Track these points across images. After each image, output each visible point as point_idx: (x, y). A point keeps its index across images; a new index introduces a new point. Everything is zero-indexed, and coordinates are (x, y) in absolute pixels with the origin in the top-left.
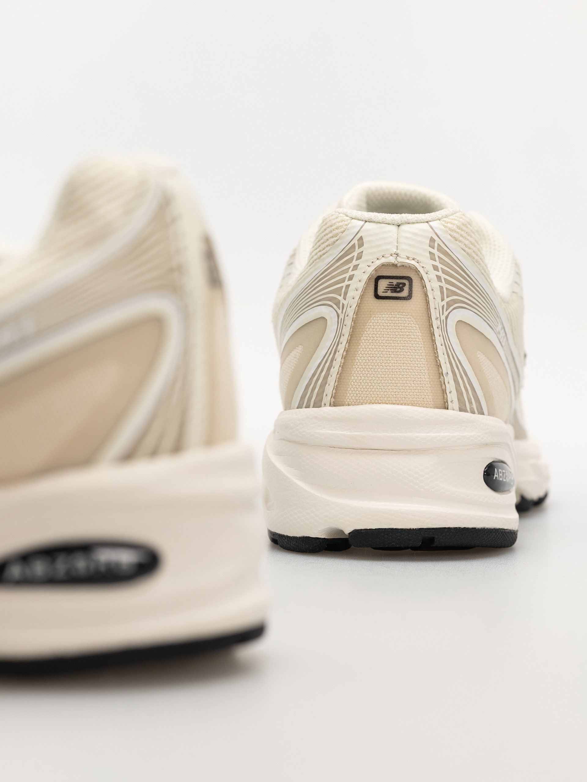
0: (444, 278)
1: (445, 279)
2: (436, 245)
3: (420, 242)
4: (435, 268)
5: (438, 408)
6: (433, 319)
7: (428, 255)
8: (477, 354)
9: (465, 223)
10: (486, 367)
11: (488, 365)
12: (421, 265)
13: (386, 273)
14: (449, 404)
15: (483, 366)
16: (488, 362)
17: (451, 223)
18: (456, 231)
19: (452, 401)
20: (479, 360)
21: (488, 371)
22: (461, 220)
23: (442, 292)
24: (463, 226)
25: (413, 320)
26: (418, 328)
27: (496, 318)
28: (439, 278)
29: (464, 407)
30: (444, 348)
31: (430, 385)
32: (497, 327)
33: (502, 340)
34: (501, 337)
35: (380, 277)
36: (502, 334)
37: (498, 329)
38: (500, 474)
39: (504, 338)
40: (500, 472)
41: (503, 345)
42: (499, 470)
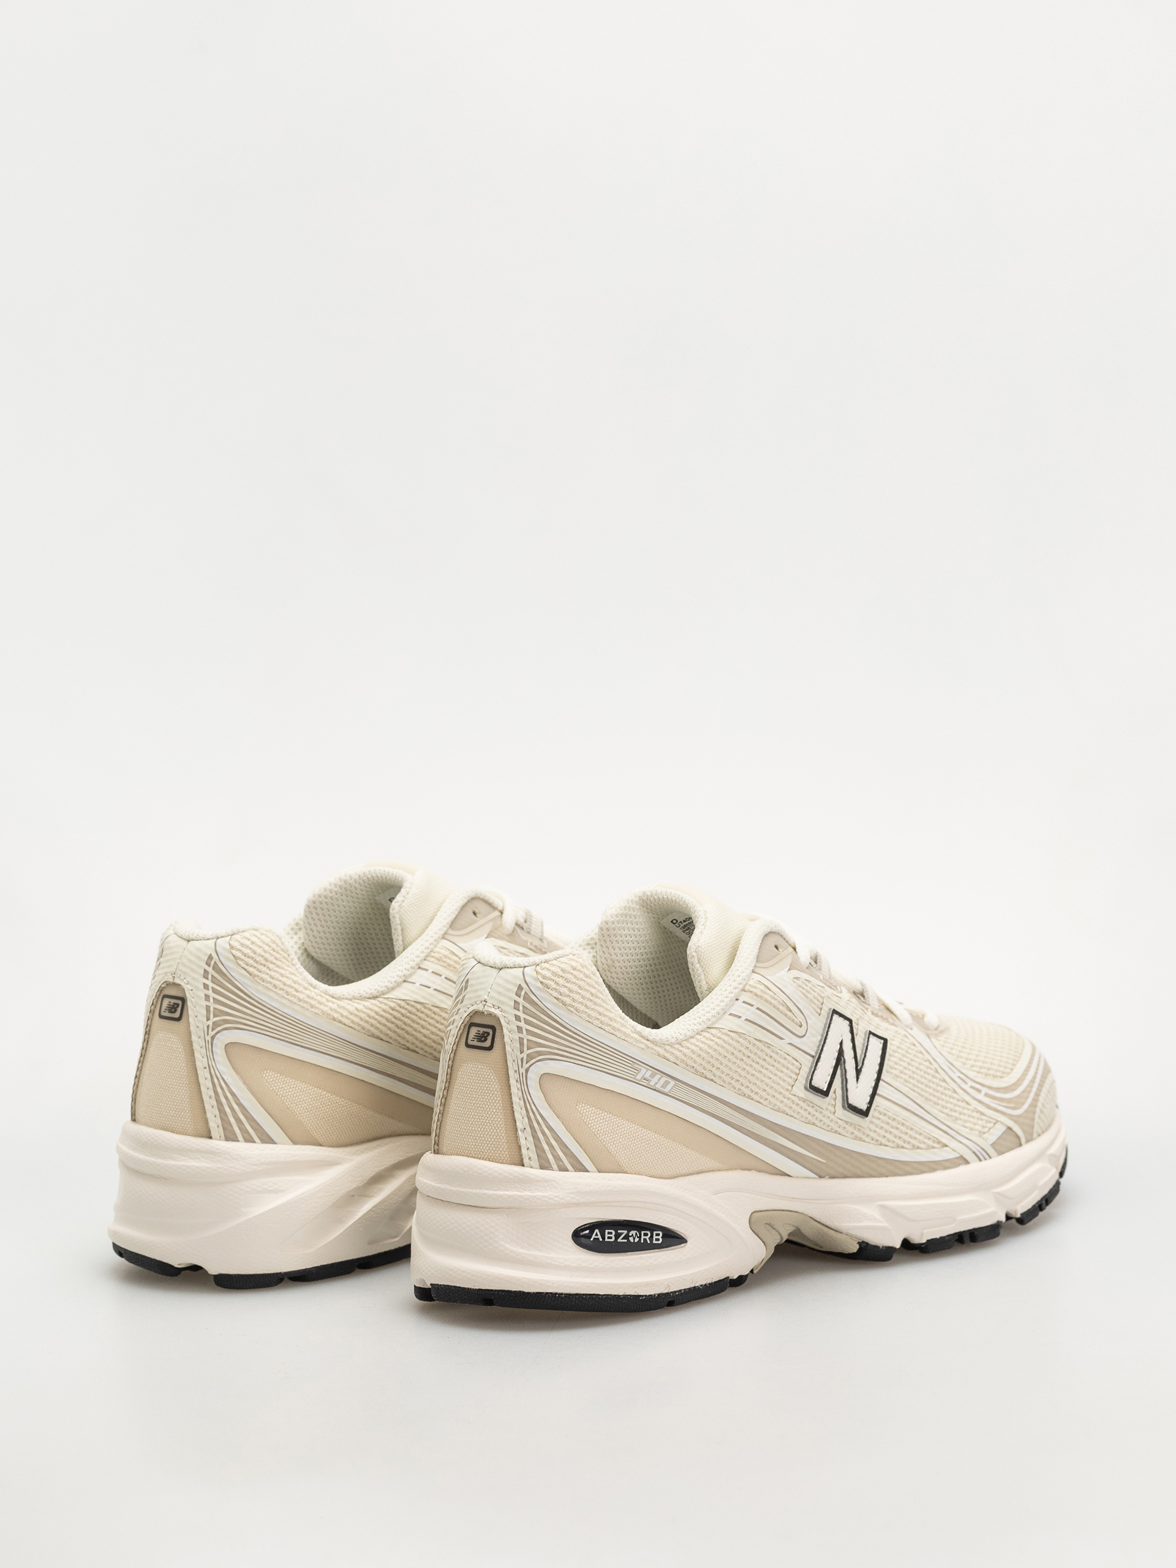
0: (526, 1029)
2: (523, 993)
3: (509, 990)
4: (518, 1018)
5: (515, 1164)
6: (511, 1073)
7: (512, 1004)
8: (577, 1107)
9: (568, 968)
10: (596, 1120)
11: (602, 1118)
12: (504, 1014)
13: (477, 1020)
14: (526, 1161)
15: (588, 1120)
16: (603, 1115)
17: (548, 969)
18: (549, 979)
19: (529, 1159)
20: (580, 1113)
21: (600, 1125)
22: (563, 966)
23: (521, 1044)
24: (561, 973)
25: (493, 1072)
26: (497, 1081)
27: (630, 1065)
28: (520, 1029)
29: (547, 1165)
30: (522, 1102)
31: (506, 1141)
32: (637, 1074)
33: (658, 1086)
34: (656, 1083)
35: (472, 1025)
36: (659, 1080)
37: (639, 1077)
38: (607, 1235)
39: (666, 1083)
40: (609, 1233)
41: (666, 1090)
42: (607, 1231)
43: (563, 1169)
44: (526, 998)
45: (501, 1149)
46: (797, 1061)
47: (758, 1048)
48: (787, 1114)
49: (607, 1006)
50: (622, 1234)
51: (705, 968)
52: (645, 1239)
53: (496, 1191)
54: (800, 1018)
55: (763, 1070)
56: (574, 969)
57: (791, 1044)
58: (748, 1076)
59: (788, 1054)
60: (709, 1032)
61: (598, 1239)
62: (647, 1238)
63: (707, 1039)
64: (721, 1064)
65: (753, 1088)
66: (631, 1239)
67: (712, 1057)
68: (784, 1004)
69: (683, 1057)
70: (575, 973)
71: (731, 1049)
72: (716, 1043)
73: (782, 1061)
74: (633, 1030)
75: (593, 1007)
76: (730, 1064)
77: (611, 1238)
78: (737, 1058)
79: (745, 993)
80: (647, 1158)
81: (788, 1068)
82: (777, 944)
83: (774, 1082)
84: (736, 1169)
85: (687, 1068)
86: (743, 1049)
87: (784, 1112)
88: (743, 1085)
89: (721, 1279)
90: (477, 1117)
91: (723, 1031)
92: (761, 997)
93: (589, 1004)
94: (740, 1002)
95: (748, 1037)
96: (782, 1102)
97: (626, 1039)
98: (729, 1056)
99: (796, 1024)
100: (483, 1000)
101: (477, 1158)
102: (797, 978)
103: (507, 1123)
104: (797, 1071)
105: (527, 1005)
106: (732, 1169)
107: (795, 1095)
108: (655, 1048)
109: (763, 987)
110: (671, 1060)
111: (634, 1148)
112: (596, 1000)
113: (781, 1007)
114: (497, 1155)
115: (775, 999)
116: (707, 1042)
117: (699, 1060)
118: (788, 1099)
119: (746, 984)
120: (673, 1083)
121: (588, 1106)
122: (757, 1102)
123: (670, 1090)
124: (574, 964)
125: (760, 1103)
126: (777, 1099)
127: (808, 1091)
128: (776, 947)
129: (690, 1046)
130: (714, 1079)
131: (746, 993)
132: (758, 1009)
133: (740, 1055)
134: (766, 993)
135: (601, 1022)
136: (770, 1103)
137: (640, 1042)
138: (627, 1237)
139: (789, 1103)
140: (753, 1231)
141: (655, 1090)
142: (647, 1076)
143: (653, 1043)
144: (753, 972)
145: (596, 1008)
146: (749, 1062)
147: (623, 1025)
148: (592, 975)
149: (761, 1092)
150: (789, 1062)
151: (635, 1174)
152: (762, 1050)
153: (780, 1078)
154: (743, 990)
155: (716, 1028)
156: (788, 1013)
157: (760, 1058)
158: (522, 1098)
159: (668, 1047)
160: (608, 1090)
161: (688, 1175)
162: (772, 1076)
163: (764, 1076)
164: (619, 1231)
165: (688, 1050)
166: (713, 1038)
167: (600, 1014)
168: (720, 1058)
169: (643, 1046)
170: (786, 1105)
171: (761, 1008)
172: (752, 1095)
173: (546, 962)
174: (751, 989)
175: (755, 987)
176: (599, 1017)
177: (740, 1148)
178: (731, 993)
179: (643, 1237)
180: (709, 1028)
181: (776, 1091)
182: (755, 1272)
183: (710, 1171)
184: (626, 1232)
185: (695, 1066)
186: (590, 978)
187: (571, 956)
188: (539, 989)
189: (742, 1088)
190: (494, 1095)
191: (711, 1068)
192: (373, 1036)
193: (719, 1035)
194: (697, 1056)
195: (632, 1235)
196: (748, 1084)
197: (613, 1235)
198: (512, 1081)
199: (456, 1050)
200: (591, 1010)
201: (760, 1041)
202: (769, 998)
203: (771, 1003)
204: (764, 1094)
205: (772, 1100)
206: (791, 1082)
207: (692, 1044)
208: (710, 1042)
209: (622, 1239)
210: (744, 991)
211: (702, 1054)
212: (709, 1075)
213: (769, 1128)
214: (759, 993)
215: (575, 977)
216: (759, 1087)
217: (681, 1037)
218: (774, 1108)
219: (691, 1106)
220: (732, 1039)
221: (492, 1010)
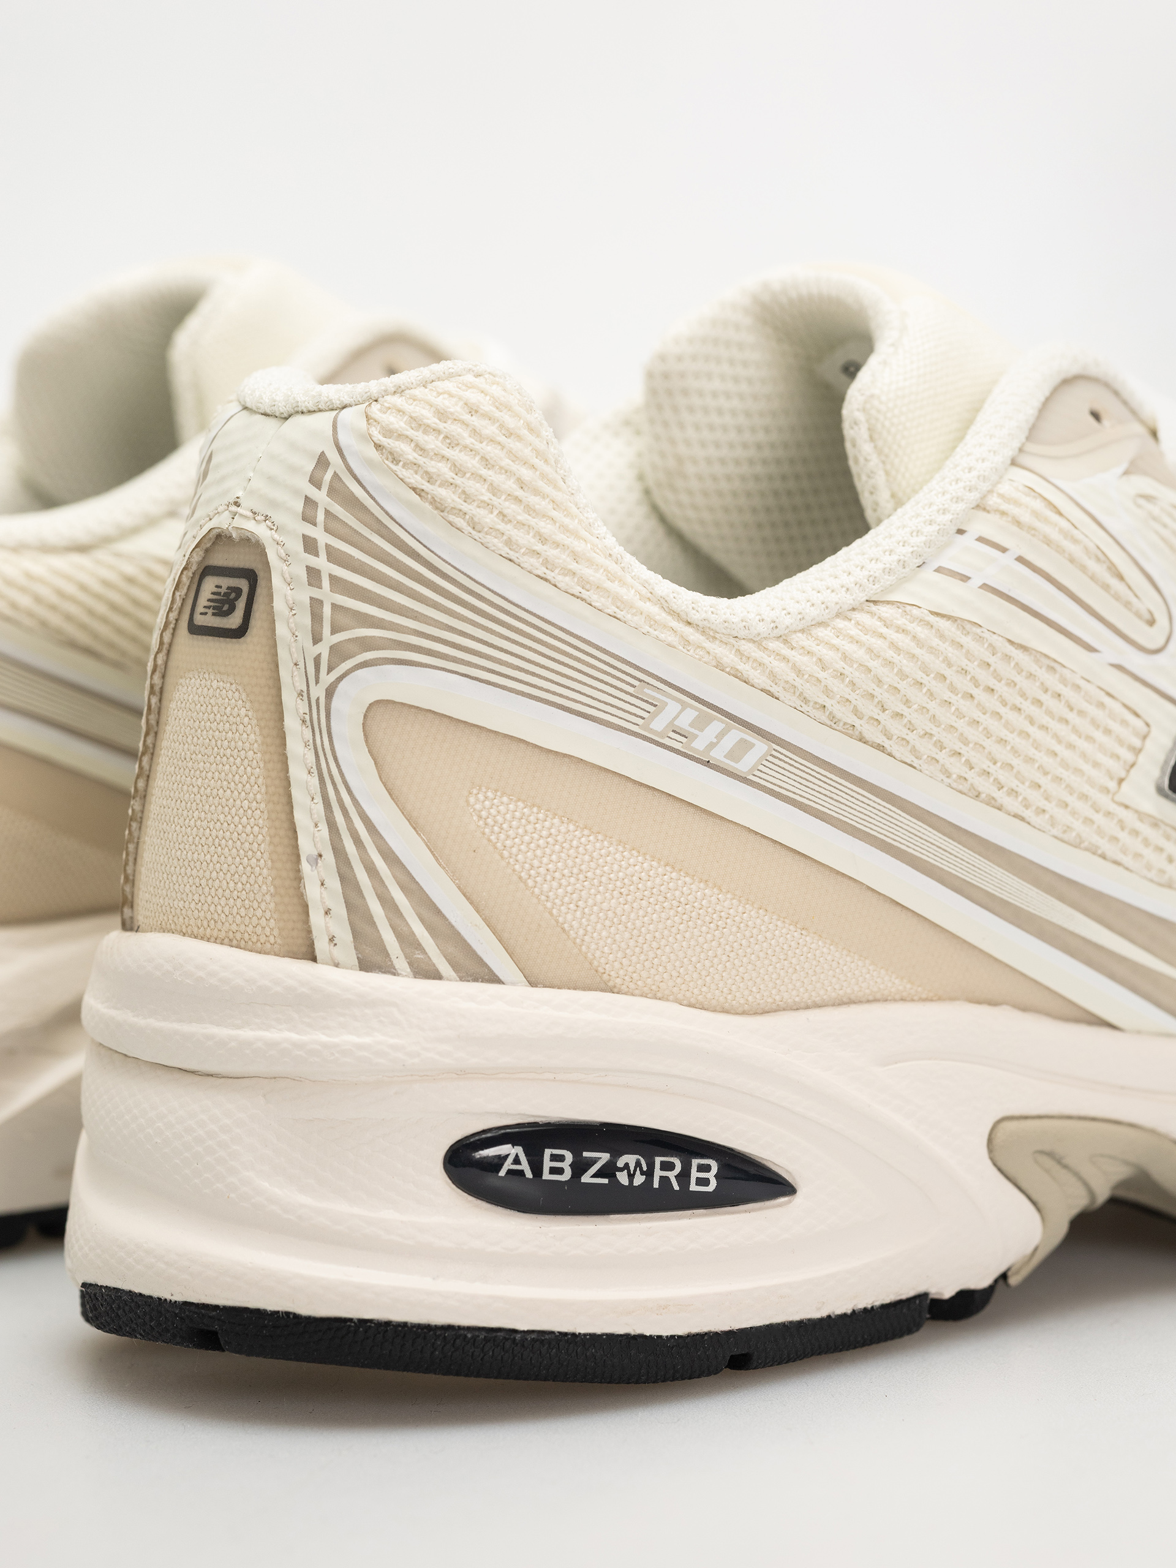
0: (330, 575)
1: (333, 578)
2: (328, 476)
3: (293, 469)
4: (310, 546)
5: (294, 956)
6: (289, 698)
7: (299, 506)
8: (472, 800)
9: (456, 408)
10: (527, 838)
11: (544, 833)
12: (276, 536)
13: (220, 559)
14: (321, 946)
15: (502, 836)
16: (547, 824)
17: (399, 411)
18: (401, 436)
19: (332, 940)
20: (480, 817)
21: (539, 852)
22: (442, 402)
23: (316, 617)
24: (432, 420)
25: (244, 696)
26: (254, 722)
27: (631, 690)
28: (313, 575)
29: (378, 959)
30: (315, 781)
31: (272, 889)
32: (654, 716)
33: (718, 755)
34: (712, 746)
35: (207, 571)
36: (721, 735)
37: (659, 724)
38: (547, 1164)
39: (743, 747)
40: (554, 1158)
41: (743, 766)
42: (548, 1152)
43: (427, 972)
44: (337, 491)
45: (259, 913)
46: (1137, 715)
47: (1019, 669)
48: (1103, 857)
49: (567, 521)
50: (594, 1161)
51: (887, 456)
52: (664, 1180)
53: (239, 1027)
54: (1150, 601)
55: (1031, 730)
56: (473, 410)
57: (1119, 667)
58: (987, 743)
59: (1109, 694)
60: (872, 614)
61: (521, 1173)
62: (672, 1175)
63: (866, 630)
64: (907, 702)
65: (1003, 776)
66: (623, 1178)
67: (879, 682)
68: (1102, 558)
69: (793, 675)
70: (475, 421)
71: (938, 665)
72: (893, 645)
73: (1092, 710)
74: (644, 591)
75: (523, 517)
76: (932, 706)
77: (560, 1171)
78: (953, 689)
79: (985, 514)
80: (681, 954)
81: (1108, 731)
82: (1098, 407)
83: (1065, 765)
84: (952, 999)
85: (805, 708)
86: (973, 668)
87: (1093, 850)
88: (971, 768)
89: (904, 1297)
90: (205, 823)
91: (915, 611)
92: (1031, 529)
93: (511, 508)
94: (968, 540)
95: (987, 635)
96: (1088, 821)
97: (620, 614)
98: (930, 682)
99: (1138, 615)
100: (232, 501)
101: (202, 938)
102: (1148, 498)
103: (276, 840)
104: (1137, 742)
105: (338, 509)
106: (940, 999)
107: (1127, 807)
108: (708, 645)
109: (1038, 505)
110: (756, 681)
111: (638, 923)
112: (533, 500)
113: (1093, 566)
114: (250, 929)
115: (1075, 541)
116: (864, 638)
117: (840, 688)
118: (1108, 814)
119: (990, 492)
120: (761, 747)
121: (505, 799)
122: (1015, 816)
123: (754, 767)
124: (473, 397)
125: (1023, 819)
126: (1074, 813)
127: (1166, 796)
128: (1096, 416)
129: (815, 648)
130: (887, 744)
131: (988, 516)
132: (1020, 559)
133: (964, 684)
134: (1046, 521)
135: (546, 563)
136: (1053, 822)
137: (665, 626)
138: (608, 1171)
139: (1111, 827)
140: (1000, 1170)
141: (707, 764)
142: (685, 721)
143: (703, 633)
144: (1014, 463)
145: (533, 522)
146: (992, 703)
147: (611, 577)
148: (525, 432)
149: (1025, 790)
150: (1112, 715)
151: (643, 995)
152: (1030, 676)
153: (1084, 755)
154: (979, 507)
155: (888, 602)
156: (1114, 582)
157: (1023, 695)
158: (314, 770)
159: (747, 647)
160: (565, 755)
161: (807, 1007)
162: (1058, 748)
163: (1037, 746)
164: (586, 1154)
165: (806, 659)
166: (884, 630)
167: (543, 539)
168: (902, 685)
169: (671, 638)
170: (1100, 832)
171: (1029, 557)
172: (1001, 796)
173: (399, 391)
174: (1005, 507)
175: (1017, 503)
176: (538, 547)
177: (965, 942)
178: (945, 511)
179: (658, 1173)
180: (875, 602)
181: (1070, 789)
182: (1013, 1280)
183: (876, 1000)
184: (605, 1157)
185: (828, 703)
186: (519, 438)
187: (470, 378)
188: (369, 463)
189: (970, 775)
190: (246, 762)
191: (876, 713)
192: (73, 645)
193: (901, 621)
194: (835, 677)
195: (627, 1166)
196: (986, 764)
197: (566, 1165)
198: (291, 723)
199: (170, 645)
200: (515, 527)
201: (1024, 648)
202: (1055, 535)
203: (1060, 550)
204: (1035, 796)
205: (1061, 815)
206: (1119, 771)
207: (819, 641)
208: (873, 640)
209: (594, 1176)
210: (984, 509)
211: (848, 670)
212: (873, 734)
213: (1050, 890)
214: (1026, 518)
215: (475, 432)
216: (1019, 776)
217: (788, 621)
218: (1066, 837)
219: (816, 817)
220: (942, 636)
221: (250, 526)
